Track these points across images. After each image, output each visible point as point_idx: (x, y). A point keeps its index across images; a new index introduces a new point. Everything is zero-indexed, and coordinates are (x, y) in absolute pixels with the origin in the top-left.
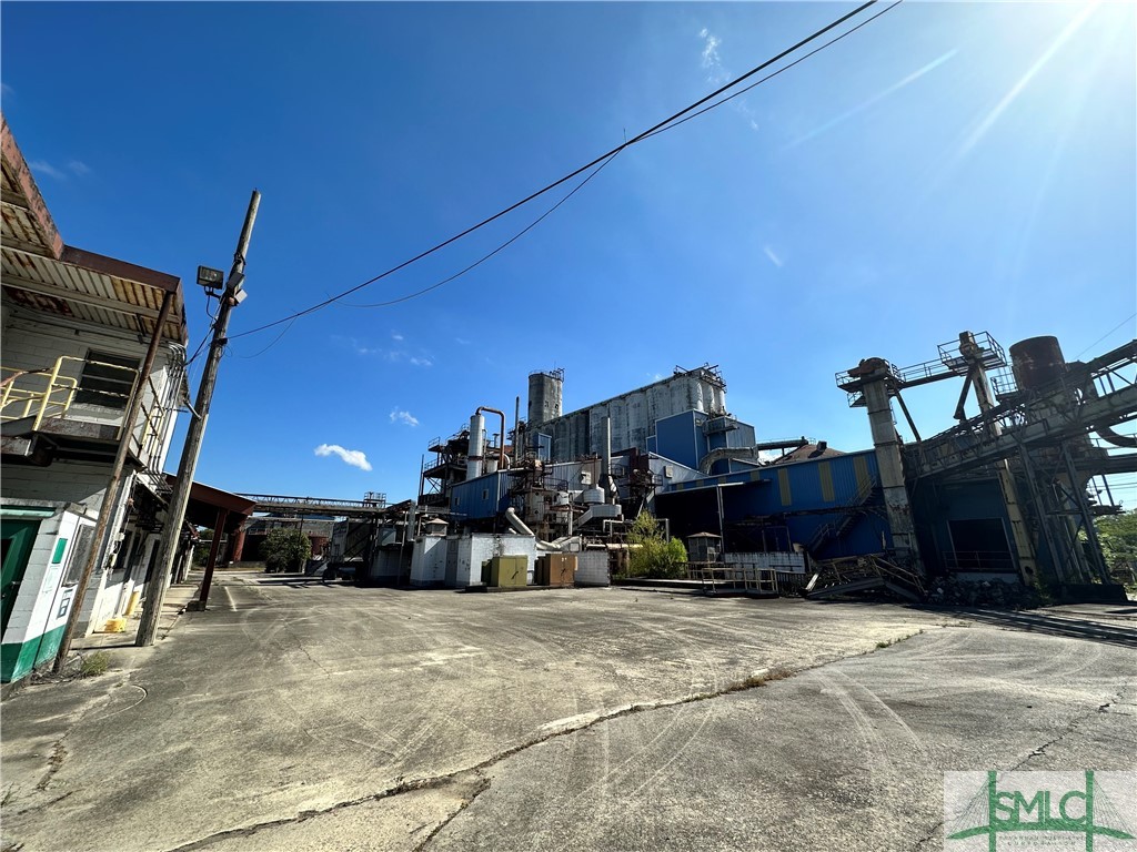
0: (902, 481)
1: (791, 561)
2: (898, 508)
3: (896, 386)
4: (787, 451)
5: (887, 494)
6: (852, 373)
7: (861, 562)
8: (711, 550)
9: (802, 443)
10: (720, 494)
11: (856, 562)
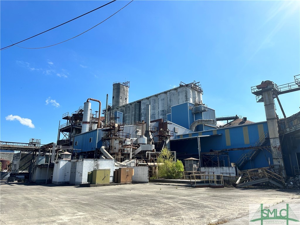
0: (277, 135)
1: (230, 171)
2: (275, 147)
3: (277, 93)
4: (229, 121)
5: (272, 141)
6: (258, 87)
7: (260, 171)
8: (195, 166)
9: (236, 118)
10: (199, 140)
11: (257, 171)
